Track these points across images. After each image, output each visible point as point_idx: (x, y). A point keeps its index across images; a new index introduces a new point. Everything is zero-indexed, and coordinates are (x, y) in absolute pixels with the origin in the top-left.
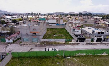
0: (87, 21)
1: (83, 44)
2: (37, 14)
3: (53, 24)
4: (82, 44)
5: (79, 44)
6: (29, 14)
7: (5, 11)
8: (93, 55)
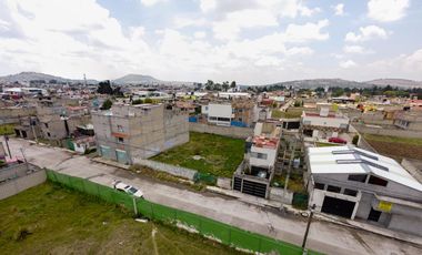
0: (408, 123)
1: (250, 205)
2: (226, 87)
3: (219, 119)
4: (246, 203)
5: (235, 198)
6: (200, 85)
7: (151, 78)
8: (222, 245)
